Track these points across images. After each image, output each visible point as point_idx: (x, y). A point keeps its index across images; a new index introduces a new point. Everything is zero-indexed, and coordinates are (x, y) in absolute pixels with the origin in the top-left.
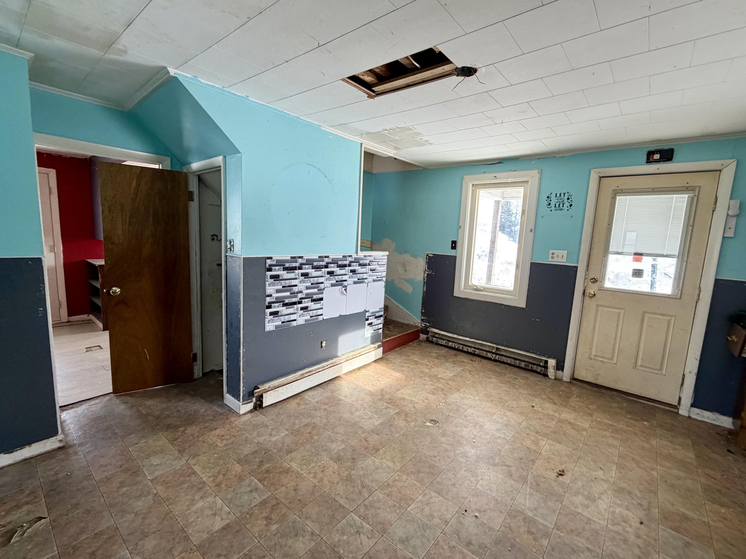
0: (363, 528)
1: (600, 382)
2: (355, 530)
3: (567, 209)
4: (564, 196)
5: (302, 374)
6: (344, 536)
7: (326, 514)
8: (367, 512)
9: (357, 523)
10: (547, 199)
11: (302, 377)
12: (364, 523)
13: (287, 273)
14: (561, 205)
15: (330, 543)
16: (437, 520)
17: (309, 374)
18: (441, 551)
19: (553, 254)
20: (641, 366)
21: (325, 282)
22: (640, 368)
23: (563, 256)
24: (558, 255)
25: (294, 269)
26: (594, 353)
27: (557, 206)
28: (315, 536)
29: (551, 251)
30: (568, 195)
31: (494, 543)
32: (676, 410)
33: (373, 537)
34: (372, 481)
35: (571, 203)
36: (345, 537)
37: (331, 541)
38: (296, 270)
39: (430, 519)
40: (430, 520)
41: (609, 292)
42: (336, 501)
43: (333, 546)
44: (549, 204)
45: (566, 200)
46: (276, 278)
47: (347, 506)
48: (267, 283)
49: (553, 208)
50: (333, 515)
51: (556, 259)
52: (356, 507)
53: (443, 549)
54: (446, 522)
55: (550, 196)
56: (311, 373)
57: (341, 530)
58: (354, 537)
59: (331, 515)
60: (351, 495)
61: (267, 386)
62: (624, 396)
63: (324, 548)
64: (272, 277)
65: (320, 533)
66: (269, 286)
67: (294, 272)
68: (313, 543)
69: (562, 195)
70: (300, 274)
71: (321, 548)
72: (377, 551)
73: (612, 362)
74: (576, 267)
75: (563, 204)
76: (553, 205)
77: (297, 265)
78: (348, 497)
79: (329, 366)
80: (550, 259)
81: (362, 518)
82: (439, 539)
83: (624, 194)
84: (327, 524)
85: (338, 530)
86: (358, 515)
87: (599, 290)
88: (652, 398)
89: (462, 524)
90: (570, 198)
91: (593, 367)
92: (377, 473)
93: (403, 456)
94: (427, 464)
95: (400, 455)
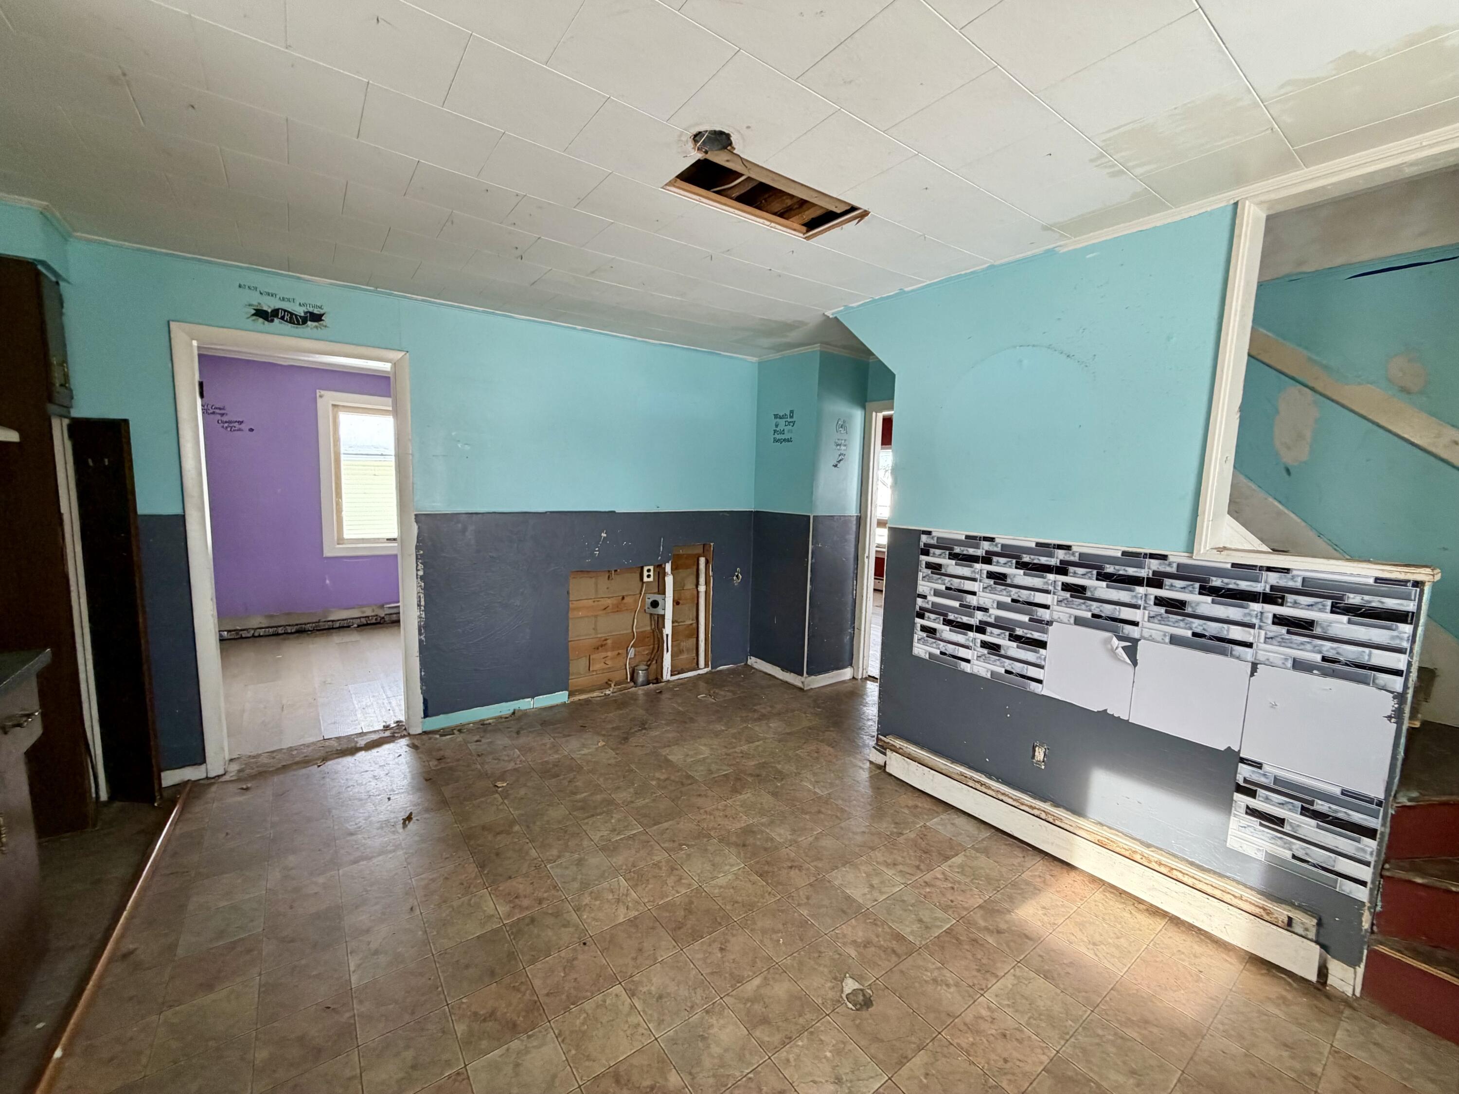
5: (962, 774)
11: (961, 780)
13: (956, 564)
16: (587, 900)
17: (978, 786)
18: (543, 890)
21: (1055, 607)
25: (974, 559)
31: (513, 952)
38: (977, 562)
39: (593, 894)
40: (592, 892)
46: (936, 568)
48: (920, 575)
53: (546, 892)
54: (578, 910)
56: (983, 789)
61: (898, 743)
64: (929, 565)
66: (922, 580)
67: (971, 567)
70: (985, 572)
77: (980, 552)
79: (1036, 812)
82: (560, 892)
89: (565, 926)
93: (737, 902)
94: (706, 930)
95: (739, 899)
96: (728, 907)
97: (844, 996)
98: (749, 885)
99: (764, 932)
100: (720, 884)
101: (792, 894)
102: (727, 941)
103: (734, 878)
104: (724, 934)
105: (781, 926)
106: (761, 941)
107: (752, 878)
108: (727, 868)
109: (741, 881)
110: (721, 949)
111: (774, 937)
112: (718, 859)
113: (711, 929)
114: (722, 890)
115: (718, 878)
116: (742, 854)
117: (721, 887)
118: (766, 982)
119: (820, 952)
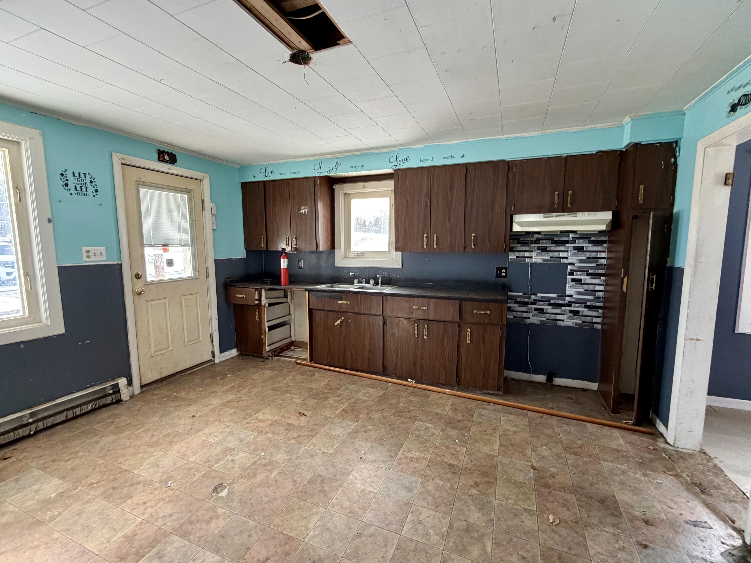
0: (413, 520)
1: (164, 374)
2: (419, 525)
3: (93, 194)
4: (85, 177)
6: (430, 533)
7: (416, 558)
8: (394, 522)
9: (410, 526)
10: (62, 177)
12: (408, 521)
14: (84, 189)
15: (443, 541)
19: (88, 252)
20: (188, 341)
22: (188, 344)
23: (101, 253)
24: (95, 253)
26: (153, 350)
27: (78, 188)
28: (445, 558)
29: (84, 249)
30: (90, 177)
32: (213, 362)
33: (417, 510)
34: (350, 528)
35: (95, 188)
36: (430, 531)
37: (441, 541)
41: (154, 285)
42: (394, 556)
43: (445, 538)
44: (67, 185)
45: (88, 184)
47: (396, 542)
49: (73, 191)
50: (413, 551)
51: (93, 258)
52: (393, 533)
55: (64, 173)
57: (426, 537)
58: (426, 524)
59: (414, 553)
60: (378, 543)
62: (184, 374)
63: (451, 544)
65: (440, 554)
68: (453, 556)
69: (82, 176)
71: (452, 546)
72: (428, 505)
73: (169, 350)
74: (120, 265)
75: (86, 188)
76: (71, 185)
78: (383, 544)
80: (85, 259)
81: (403, 524)
83: (145, 187)
84: (427, 552)
85: (427, 540)
86: (402, 528)
87: (145, 285)
88: (199, 363)
90: (93, 181)
91: (156, 364)
92: (335, 527)
93: (298, 509)
94: (308, 486)
95: (297, 512)
96: (302, 503)
97: (228, 487)
98: (295, 525)
99: (275, 499)
100: (315, 516)
101: (261, 533)
102: (294, 486)
103: (307, 526)
104: (298, 488)
105: (266, 507)
106: (275, 493)
107: (296, 532)
108: (317, 533)
109: (302, 526)
110: (295, 481)
111: (268, 499)
112: (327, 536)
113: (305, 487)
114: (311, 513)
115: (318, 521)
116: (311, 551)
117: (313, 514)
118: (268, 477)
119: (240, 502)
